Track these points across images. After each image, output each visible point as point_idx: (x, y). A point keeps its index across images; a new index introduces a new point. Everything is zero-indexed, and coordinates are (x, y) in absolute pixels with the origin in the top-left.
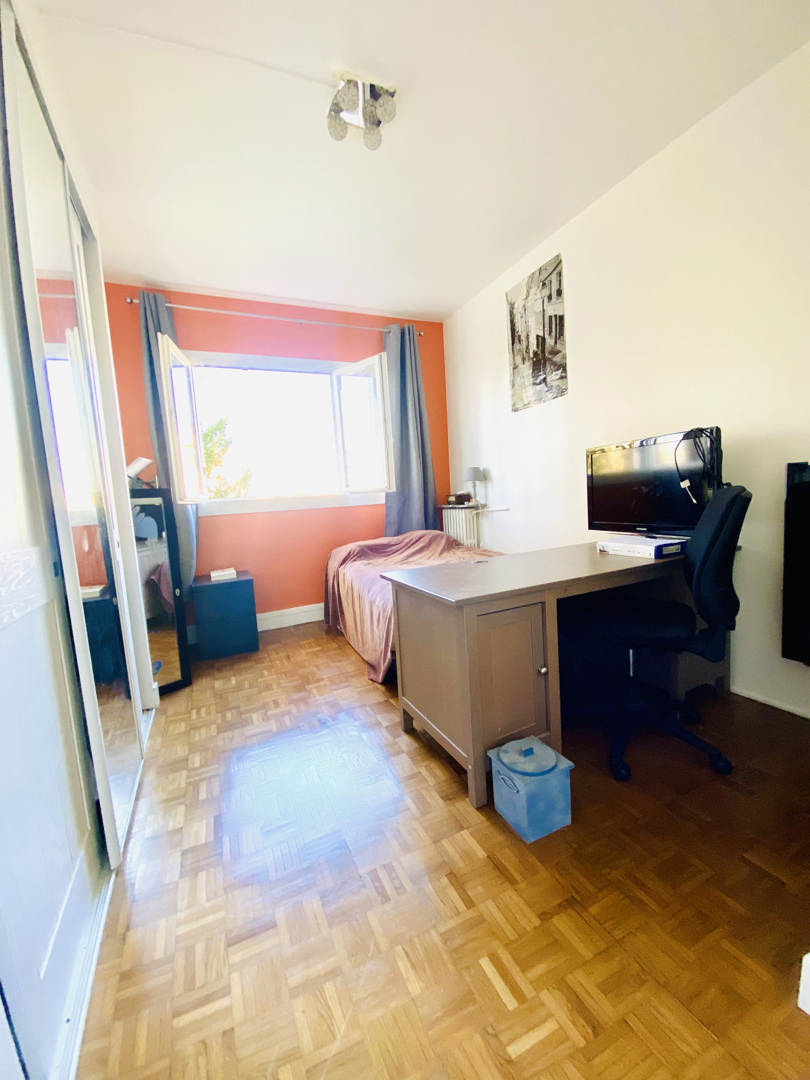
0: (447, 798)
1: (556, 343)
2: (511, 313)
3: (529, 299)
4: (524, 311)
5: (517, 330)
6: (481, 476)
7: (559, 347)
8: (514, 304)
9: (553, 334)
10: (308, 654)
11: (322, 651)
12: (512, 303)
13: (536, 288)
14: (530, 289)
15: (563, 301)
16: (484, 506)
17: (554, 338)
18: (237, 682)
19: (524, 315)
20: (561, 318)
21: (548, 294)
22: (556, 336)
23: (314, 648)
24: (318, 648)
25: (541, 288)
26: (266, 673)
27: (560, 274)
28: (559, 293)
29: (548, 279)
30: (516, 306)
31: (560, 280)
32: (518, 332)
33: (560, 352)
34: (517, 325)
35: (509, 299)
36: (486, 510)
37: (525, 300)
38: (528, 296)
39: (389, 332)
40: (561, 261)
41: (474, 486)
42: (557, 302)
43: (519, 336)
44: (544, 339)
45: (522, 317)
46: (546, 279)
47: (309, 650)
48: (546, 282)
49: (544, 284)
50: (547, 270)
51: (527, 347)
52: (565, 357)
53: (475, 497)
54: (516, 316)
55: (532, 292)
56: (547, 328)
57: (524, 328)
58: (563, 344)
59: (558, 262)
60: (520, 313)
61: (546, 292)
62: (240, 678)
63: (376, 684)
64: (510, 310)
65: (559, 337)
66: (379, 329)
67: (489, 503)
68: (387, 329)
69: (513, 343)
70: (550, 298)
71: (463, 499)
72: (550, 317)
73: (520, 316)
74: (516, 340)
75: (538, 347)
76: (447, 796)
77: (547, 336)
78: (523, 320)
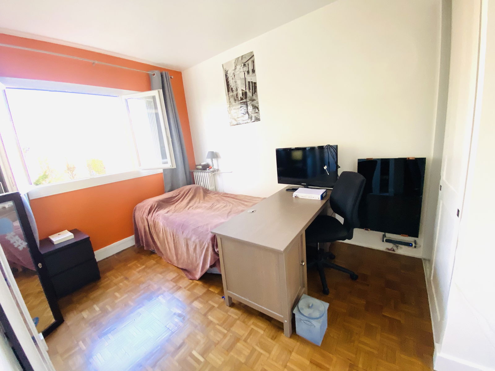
0: (274, 338)
1: (253, 95)
2: (226, 76)
3: (237, 70)
4: (233, 75)
5: (230, 85)
6: (214, 155)
7: (254, 97)
8: (228, 71)
9: (251, 90)
10: (139, 272)
11: (146, 267)
12: (227, 70)
13: (240, 66)
14: (237, 65)
15: (255, 76)
16: (218, 170)
17: (252, 92)
18: (99, 308)
19: (234, 78)
20: (255, 83)
21: (247, 70)
22: (253, 93)
23: (140, 267)
24: (143, 267)
25: (243, 66)
26: (117, 294)
27: (253, 62)
28: (253, 71)
29: (247, 63)
30: (228, 72)
31: (254, 65)
32: (231, 86)
33: (255, 100)
34: (230, 82)
35: (224, 68)
36: (219, 172)
37: (234, 70)
38: (235, 69)
39: (154, 75)
40: (253, 55)
41: (212, 161)
42: (253, 75)
43: (232, 89)
44: (246, 93)
45: (233, 79)
46: (245, 62)
47: (138, 270)
48: (246, 64)
49: (244, 65)
50: (246, 58)
51: (237, 95)
52: (258, 103)
53: (213, 166)
54: (229, 77)
55: (238, 67)
56: (247, 87)
57: (234, 85)
58: (257, 97)
59: (252, 55)
60: (232, 76)
61: (246, 69)
62: (101, 304)
63: (195, 281)
64: (225, 74)
65: (254, 93)
66: (146, 72)
67: (220, 169)
68: (152, 72)
69: (228, 91)
70: (248, 72)
71: (206, 167)
72: (249, 82)
73: (231, 78)
74: (230, 90)
75: (243, 95)
76: (273, 336)
77: (247, 91)
78: (234, 81)
